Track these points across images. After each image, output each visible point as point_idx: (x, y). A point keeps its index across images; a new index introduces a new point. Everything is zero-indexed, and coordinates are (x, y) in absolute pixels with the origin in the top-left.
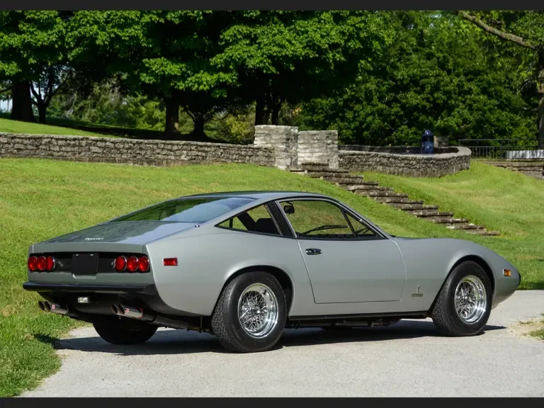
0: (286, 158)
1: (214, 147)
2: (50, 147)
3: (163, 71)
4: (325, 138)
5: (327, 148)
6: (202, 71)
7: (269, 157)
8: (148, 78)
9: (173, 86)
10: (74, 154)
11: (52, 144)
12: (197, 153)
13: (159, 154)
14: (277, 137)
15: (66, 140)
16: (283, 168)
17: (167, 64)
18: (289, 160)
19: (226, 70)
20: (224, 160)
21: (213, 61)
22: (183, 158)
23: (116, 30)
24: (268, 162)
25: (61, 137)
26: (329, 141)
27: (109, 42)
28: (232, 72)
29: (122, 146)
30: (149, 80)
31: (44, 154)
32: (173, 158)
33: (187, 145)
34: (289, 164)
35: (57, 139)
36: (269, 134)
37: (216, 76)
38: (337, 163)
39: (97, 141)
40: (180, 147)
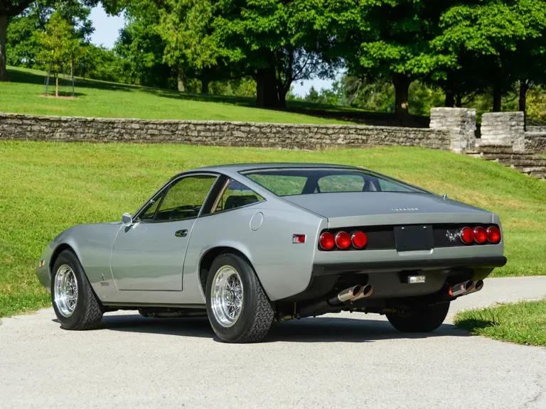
0: (462, 140)
1: (376, 130)
2: (187, 133)
3: (381, 54)
4: (508, 119)
5: (510, 130)
6: (422, 54)
7: (443, 139)
8: (367, 62)
9: (392, 70)
10: (215, 139)
11: (190, 129)
12: (357, 136)
13: (311, 137)
14: (452, 120)
15: (205, 125)
16: (457, 150)
17: (386, 47)
18: (465, 142)
19: (445, 52)
20: (388, 143)
21: (432, 43)
22: (340, 141)
23: (332, 15)
24: (441, 145)
25: (200, 122)
26: (513, 123)
27: (328, 27)
28: (451, 54)
29: (269, 130)
30: (368, 64)
31: (180, 139)
32: (328, 141)
33: (345, 128)
34: (464, 146)
35: (195, 125)
36: (444, 117)
37: (434, 59)
38: (523, 145)
39: (240, 126)
40: (336, 131)
